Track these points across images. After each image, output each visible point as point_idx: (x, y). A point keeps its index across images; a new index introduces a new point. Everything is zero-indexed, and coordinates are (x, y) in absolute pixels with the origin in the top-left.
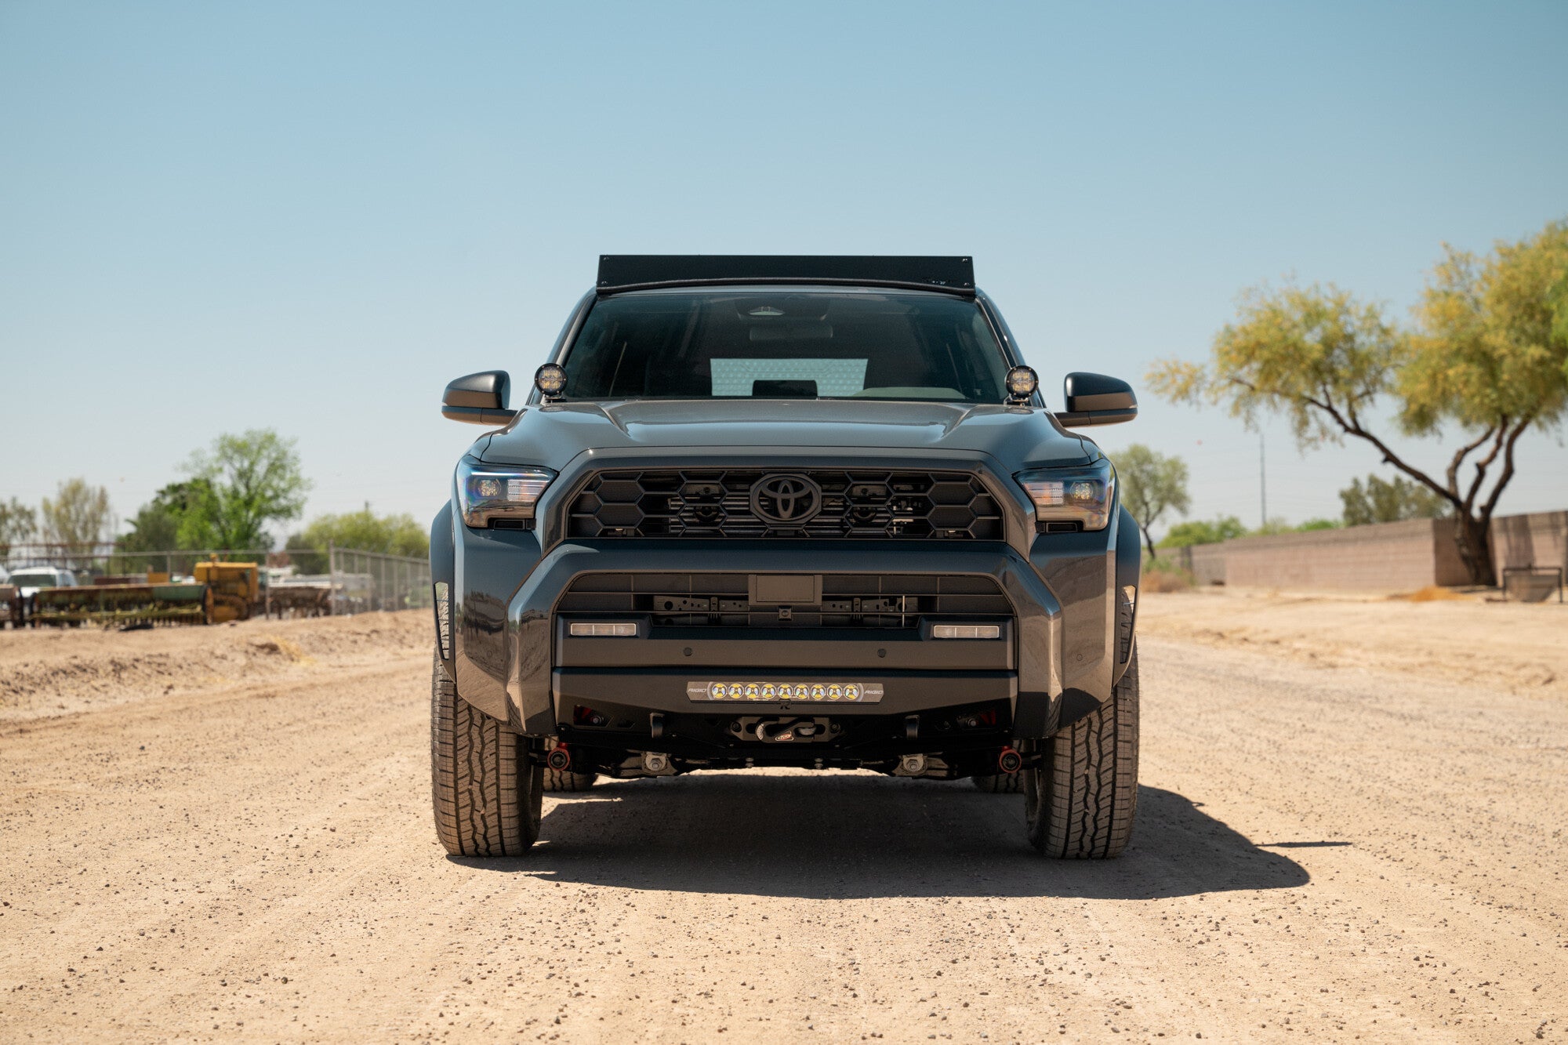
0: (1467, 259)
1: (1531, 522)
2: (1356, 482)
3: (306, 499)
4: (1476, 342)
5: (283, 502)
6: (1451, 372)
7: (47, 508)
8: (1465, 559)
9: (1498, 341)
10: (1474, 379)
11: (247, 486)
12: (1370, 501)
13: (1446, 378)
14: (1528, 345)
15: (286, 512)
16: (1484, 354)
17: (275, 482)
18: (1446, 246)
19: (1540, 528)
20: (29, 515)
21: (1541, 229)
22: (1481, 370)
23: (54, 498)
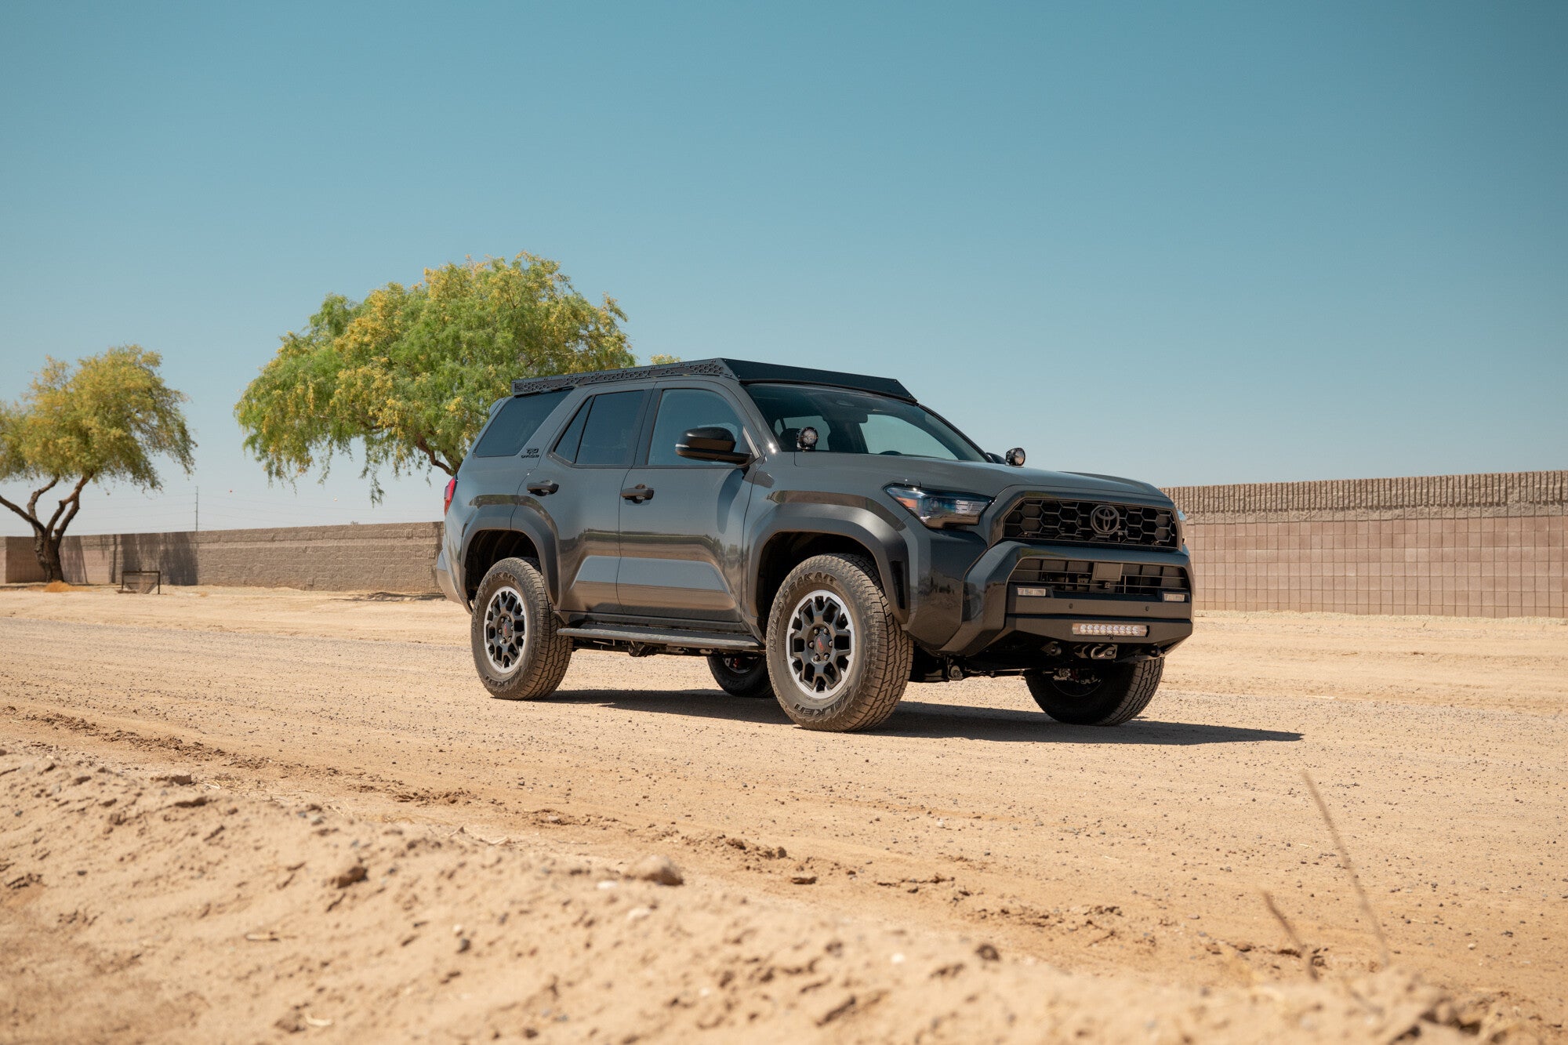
0: (63, 366)
1: (83, 541)
4: (76, 422)
6: (60, 441)
8: (43, 564)
9: (91, 423)
10: (75, 446)
13: (55, 445)
14: (111, 427)
16: (80, 430)
18: (50, 359)
19: (90, 546)
21: (106, 351)
22: (79, 440)
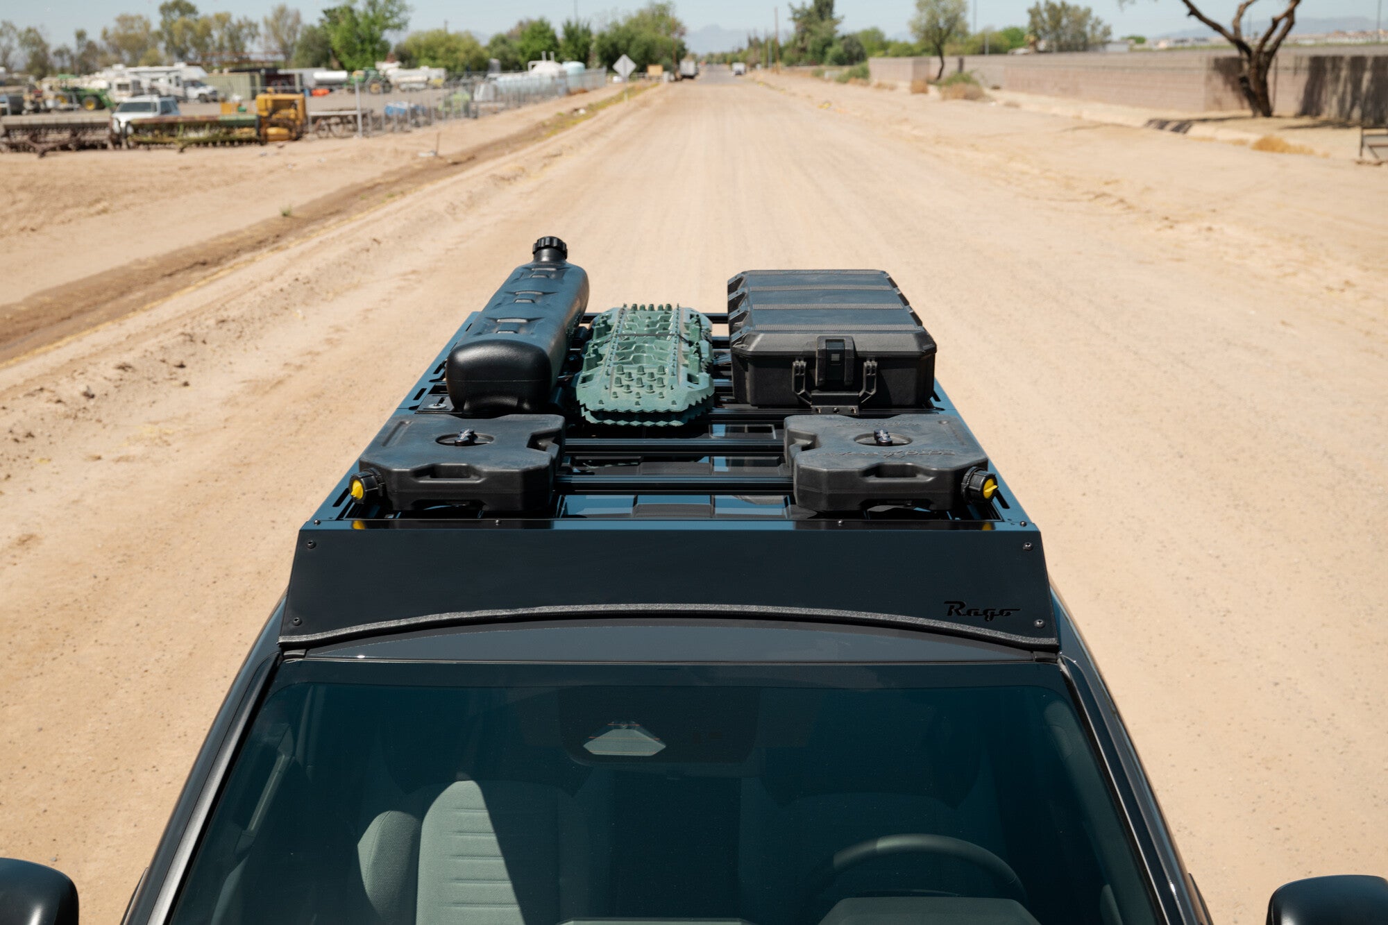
2: (1038, 4)
3: (409, 19)
5: (396, 21)
7: (266, 22)
11: (374, 10)
12: (1045, 15)
15: (398, 27)
17: (390, 7)
20: (256, 26)
23: (270, 16)
